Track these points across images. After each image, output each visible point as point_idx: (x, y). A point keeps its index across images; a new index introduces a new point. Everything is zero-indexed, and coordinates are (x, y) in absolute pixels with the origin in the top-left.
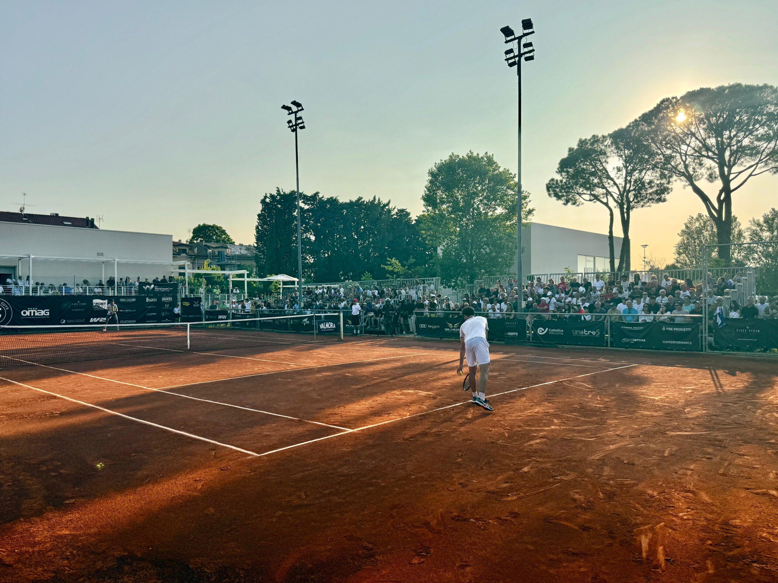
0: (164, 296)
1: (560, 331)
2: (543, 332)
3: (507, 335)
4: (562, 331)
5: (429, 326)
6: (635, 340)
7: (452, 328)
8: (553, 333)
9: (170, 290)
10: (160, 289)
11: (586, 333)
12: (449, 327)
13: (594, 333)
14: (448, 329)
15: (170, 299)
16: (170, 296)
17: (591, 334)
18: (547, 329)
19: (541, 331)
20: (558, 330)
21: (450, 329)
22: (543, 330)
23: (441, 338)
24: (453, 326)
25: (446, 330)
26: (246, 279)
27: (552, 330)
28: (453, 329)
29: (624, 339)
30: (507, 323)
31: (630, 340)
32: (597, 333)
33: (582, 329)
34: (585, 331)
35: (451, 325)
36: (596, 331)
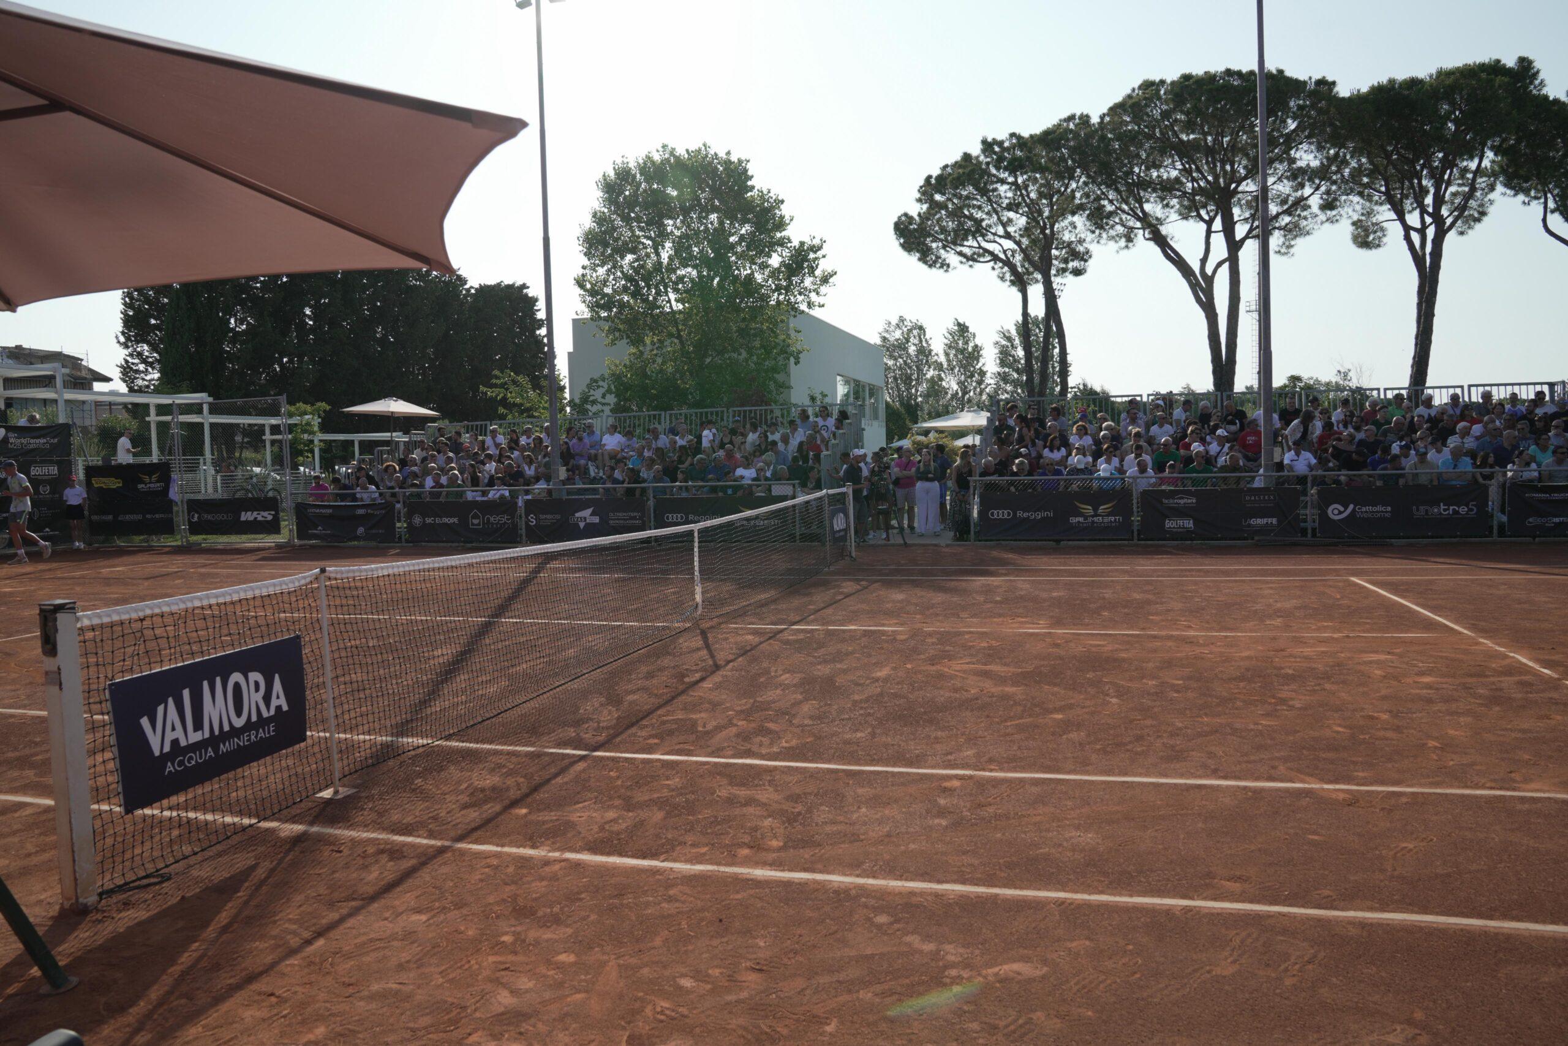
0: (36, 462)
1: (1383, 509)
2: (1340, 513)
3: (1249, 525)
4: (1389, 509)
5: (1019, 514)
6: (1557, 520)
7: (1093, 516)
8: (1365, 515)
9: (51, 444)
10: (24, 441)
11: (1445, 510)
12: (1081, 515)
13: (1463, 510)
14: (1081, 519)
15: (54, 470)
16: (51, 462)
17: (1455, 512)
18: (1351, 507)
19: (1336, 512)
20: (1379, 508)
21: (1086, 518)
22: (1342, 509)
23: (1058, 541)
24: (1095, 509)
25: (1074, 520)
26: (207, 419)
27: (1364, 509)
28: (1096, 519)
29: (1531, 520)
30: (1247, 498)
31: (1544, 520)
32: (1472, 510)
33: (1436, 503)
34: (1442, 507)
35: (1088, 509)
36: (1467, 506)
